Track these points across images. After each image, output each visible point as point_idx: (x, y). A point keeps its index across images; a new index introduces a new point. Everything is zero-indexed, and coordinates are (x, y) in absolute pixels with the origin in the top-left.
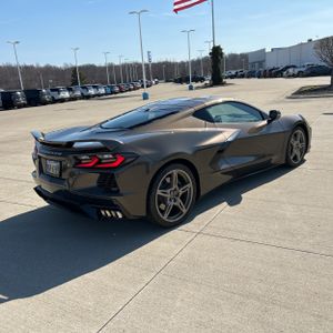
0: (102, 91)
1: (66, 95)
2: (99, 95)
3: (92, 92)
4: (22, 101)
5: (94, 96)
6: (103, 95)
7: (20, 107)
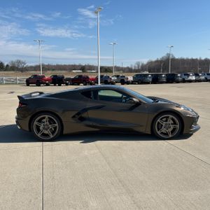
4: (164, 80)
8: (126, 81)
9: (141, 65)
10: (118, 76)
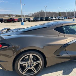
0: (64, 18)
1: (54, 19)
2: (63, 19)
3: (61, 18)
4: (45, 19)
5: (61, 19)
6: (64, 19)
7: (44, 21)
8: (30, 20)
9: (32, 14)
10: (27, 18)
